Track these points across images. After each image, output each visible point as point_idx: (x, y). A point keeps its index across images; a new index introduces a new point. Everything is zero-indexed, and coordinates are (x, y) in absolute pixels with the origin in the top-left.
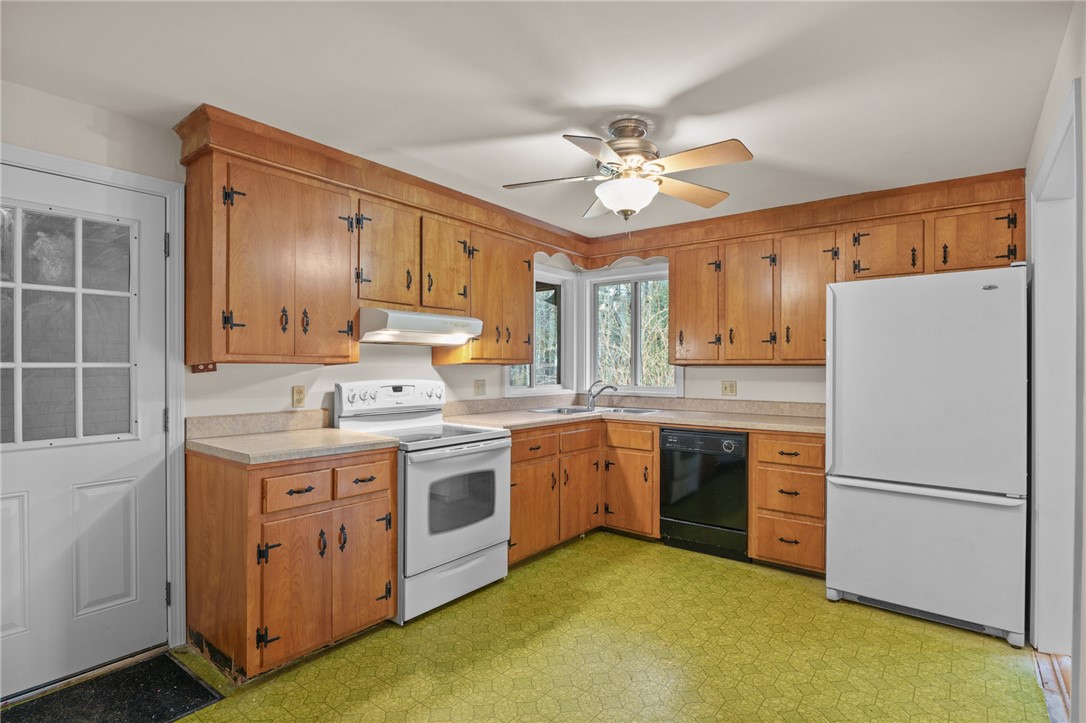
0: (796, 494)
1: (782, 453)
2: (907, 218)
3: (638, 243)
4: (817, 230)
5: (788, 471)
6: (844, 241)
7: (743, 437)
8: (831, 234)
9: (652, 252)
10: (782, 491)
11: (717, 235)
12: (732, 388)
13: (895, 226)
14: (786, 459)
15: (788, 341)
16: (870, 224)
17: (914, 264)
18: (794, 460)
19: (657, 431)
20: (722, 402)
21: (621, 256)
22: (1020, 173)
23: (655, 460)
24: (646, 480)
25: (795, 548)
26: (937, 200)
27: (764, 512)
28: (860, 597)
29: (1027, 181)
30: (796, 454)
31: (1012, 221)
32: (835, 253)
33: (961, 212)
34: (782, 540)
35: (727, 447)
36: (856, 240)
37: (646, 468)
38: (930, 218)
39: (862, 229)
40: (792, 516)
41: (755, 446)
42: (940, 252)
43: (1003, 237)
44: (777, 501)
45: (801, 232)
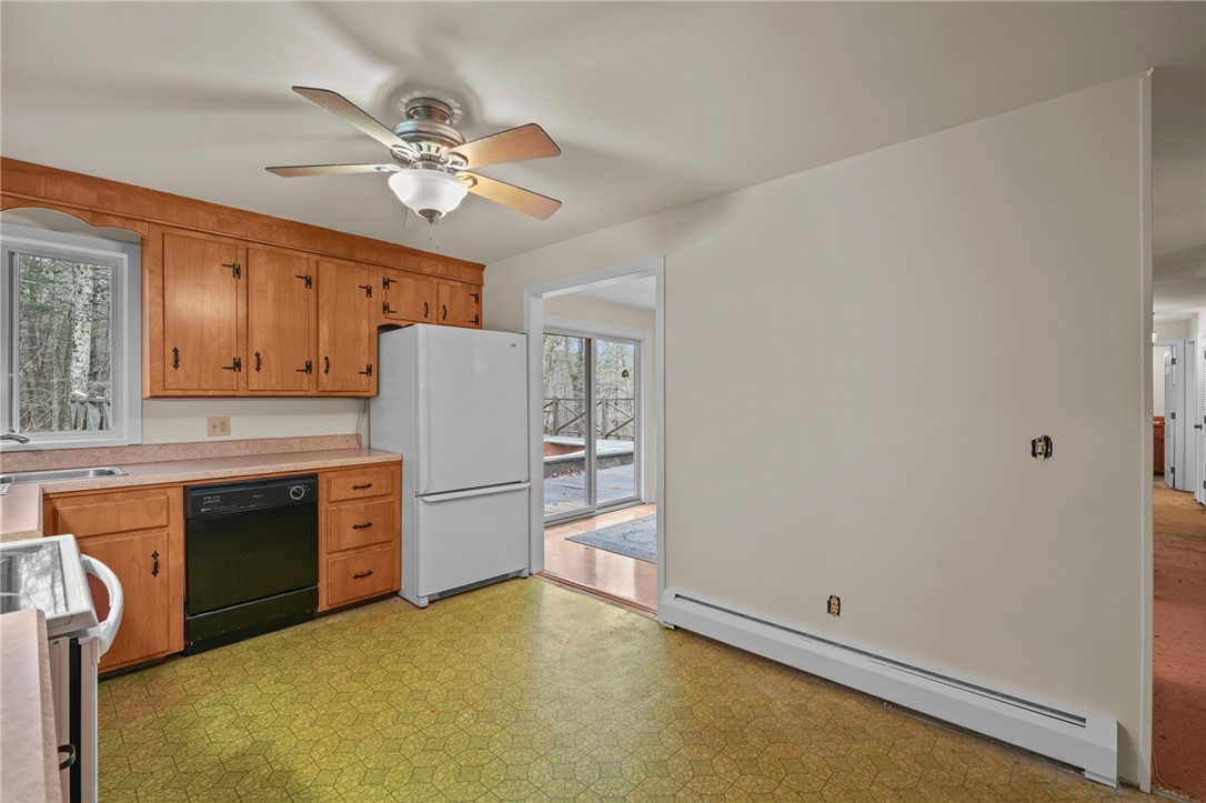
0: (370, 525)
1: (355, 488)
2: (421, 276)
3: (82, 195)
4: (352, 263)
5: (362, 504)
6: (376, 282)
7: (311, 479)
8: (365, 272)
9: (113, 219)
10: (355, 527)
11: (236, 232)
12: (224, 425)
13: (413, 280)
14: (360, 493)
15: (327, 372)
16: (396, 273)
17: (426, 316)
18: (368, 492)
19: (176, 496)
20: (211, 446)
21: (33, 204)
22: (481, 267)
23: (173, 537)
24: (155, 573)
25: (369, 578)
26: (440, 270)
27: (335, 555)
28: (441, 594)
29: (485, 272)
30: (369, 486)
31: (477, 298)
32: (369, 292)
33: (452, 283)
34: (356, 577)
35: (295, 494)
36: (386, 283)
37: (155, 555)
38: (435, 280)
39: (392, 275)
40: (363, 549)
41: (325, 486)
42: (441, 310)
43: (473, 310)
44: (350, 538)
45: (337, 261)
